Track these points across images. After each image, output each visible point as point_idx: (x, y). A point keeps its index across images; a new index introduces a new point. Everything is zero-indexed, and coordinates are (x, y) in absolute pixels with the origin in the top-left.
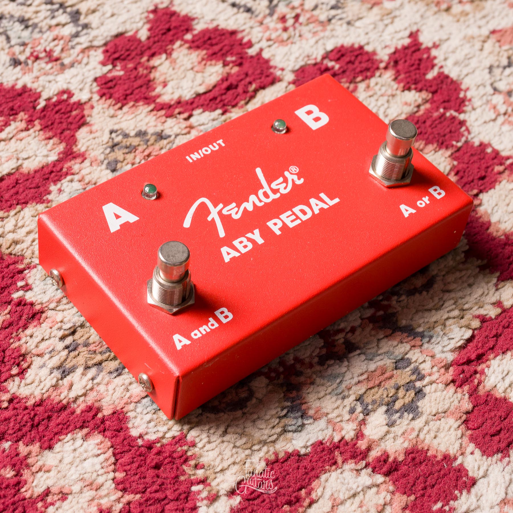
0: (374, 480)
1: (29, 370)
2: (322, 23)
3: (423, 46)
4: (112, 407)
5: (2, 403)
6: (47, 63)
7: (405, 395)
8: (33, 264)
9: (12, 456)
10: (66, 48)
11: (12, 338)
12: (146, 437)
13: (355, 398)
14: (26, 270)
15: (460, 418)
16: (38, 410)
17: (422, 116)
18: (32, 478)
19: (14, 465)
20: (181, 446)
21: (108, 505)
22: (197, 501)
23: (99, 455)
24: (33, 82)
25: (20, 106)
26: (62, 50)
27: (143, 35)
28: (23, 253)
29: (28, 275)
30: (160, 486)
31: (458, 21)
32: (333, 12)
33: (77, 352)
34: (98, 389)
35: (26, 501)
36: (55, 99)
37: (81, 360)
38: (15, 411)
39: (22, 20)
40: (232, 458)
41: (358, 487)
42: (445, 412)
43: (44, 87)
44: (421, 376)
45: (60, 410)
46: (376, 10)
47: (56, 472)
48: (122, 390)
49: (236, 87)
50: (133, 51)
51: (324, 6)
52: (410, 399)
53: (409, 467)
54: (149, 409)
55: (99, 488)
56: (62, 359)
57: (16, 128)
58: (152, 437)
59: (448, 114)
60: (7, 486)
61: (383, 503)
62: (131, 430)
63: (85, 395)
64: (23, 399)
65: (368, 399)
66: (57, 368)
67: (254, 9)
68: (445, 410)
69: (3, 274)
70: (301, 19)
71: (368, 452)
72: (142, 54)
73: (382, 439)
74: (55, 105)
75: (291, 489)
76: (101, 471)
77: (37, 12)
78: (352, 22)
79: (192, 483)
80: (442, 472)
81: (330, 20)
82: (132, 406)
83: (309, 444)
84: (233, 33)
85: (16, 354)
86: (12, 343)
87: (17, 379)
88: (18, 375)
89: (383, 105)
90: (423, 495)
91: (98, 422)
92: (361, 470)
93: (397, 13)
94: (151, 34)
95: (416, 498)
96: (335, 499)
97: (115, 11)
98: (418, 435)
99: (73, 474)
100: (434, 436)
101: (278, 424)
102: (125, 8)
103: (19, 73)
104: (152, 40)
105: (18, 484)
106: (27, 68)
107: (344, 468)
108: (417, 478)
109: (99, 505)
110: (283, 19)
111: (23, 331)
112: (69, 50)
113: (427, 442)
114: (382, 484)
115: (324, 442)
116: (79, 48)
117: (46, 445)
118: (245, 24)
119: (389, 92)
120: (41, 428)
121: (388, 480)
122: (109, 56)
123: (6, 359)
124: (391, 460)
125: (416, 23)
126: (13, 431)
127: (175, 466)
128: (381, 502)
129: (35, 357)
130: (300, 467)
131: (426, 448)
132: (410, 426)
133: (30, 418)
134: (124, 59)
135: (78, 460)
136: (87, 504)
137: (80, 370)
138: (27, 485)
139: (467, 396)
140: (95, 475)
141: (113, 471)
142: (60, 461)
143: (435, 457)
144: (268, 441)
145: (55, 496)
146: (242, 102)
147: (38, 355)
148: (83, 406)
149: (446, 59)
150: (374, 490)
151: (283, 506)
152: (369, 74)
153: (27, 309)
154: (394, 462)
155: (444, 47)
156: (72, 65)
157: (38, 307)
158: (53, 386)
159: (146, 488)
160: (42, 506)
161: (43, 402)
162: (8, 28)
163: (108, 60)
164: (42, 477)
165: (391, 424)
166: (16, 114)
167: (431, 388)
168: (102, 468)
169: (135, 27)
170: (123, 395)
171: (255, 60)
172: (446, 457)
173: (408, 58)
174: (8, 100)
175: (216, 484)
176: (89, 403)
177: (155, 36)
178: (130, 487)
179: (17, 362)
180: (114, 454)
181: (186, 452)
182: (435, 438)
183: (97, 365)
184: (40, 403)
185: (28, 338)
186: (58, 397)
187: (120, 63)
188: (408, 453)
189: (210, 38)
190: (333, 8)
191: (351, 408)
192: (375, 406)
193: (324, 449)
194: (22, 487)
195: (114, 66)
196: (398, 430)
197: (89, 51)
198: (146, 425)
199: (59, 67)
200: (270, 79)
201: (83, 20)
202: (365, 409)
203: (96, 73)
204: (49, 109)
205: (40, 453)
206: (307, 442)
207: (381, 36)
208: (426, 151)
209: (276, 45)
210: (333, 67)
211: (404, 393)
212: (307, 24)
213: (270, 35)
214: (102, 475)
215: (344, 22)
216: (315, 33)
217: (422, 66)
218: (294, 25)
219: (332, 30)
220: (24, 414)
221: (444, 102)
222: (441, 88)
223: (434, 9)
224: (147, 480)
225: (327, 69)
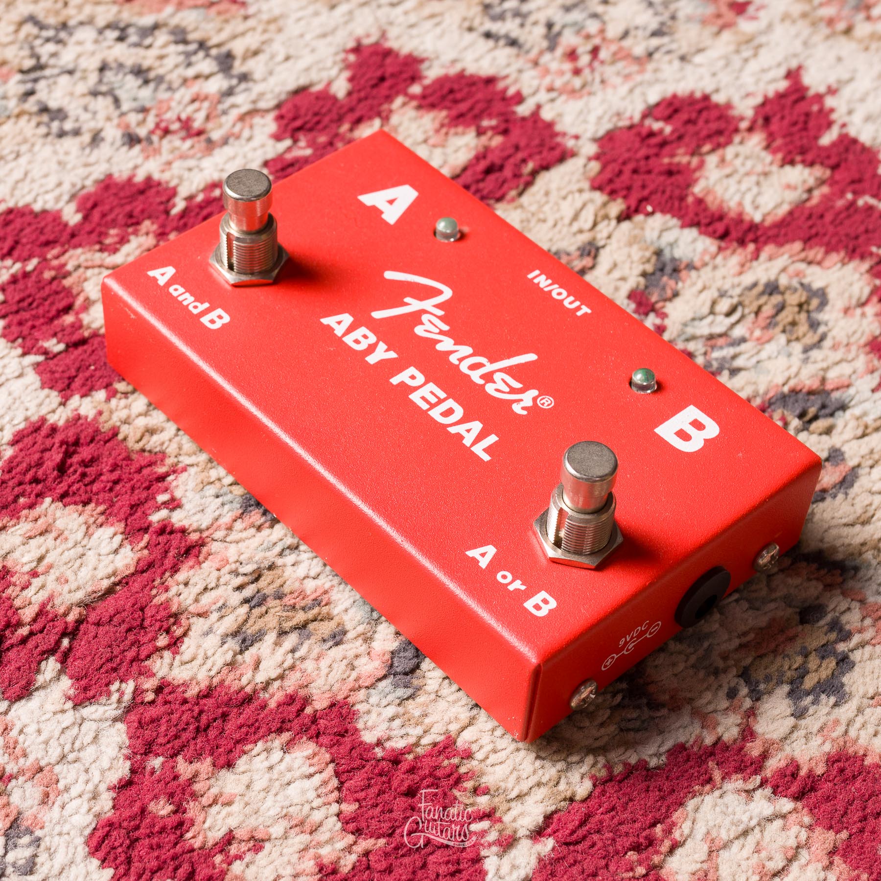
0: (777, 808)
1: (186, 639)
2: (638, 60)
3: (811, 93)
4: (327, 695)
5: (144, 695)
6: (184, 139)
7: (820, 666)
8: (180, 465)
9: (167, 779)
10: (214, 113)
11: (154, 587)
12: (388, 745)
13: (735, 673)
14: (169, 475)
16: (205, 705)
17: (817, 206)
18: (203, 815)
19: (171, 795)
20: (448, 758)
21: (333, 857)
22: (481, 848)
23: (311, 776)
24: (163, 171)
25: (143, 211)
26: (208, 118)
27: (341, 88)
28: (164, 448)
29: (174, 483)
31: (867, 49)
32: (655, 42)
33: (264, 609)
34: (303, 666)
35: (195, 853)
36: (200, 198)
37: (271, 621)
38: (168, 706)
39: (139, 72)
40: (536, 777)
41: (751, 818)
43: (181, 178)
44: (844, 633)
45: (242, 703)
46: (726, 35)
47: (242, 805)
48: (344, 667)
49: (501, 168)
50: (325, 115)
51: (640, 33)
52: (829, 672)
53: (835, 785)
54: (390, 698)
55: (316, 830)
56: (240, 620)
57: (140, 246)
58: (399, 744)
59: (861, 202)
60: (163, 829)
61: (794, 846)
62: (362, 733)
63: (281, 677)
64: (179, 686)
65: (758, 674)
66: (232, 634)
67: (522, 40)
69: (132, 482)
70: (603, 54)
71: (764, 762)
72: (340, 120)
73: (786, 738)
74: (201, 207)
75: (637, 825)
76: (317, 802)
77: (161, 57)
78: (688, 57)
81: (650, 55)
82: (362, 694)
83: (663, 749)
84: (490, 81)
85: (163, 613)
86: (155, 596)
87: (167, 654)
88: (168, 647)
89: (749, 189)
90: (861, 831)
91: (306, 721)
92: (754, 790)
93: (763, 39)
94: (354, 87)
95: (850, 835)
96: (713, 841)
97: (292, 52)
98: (846, 732)
99: (271, 807)
100: (873, 733)
101: (609, 718)
102: (307, 45)
103: (137, 157)
104: (355, 96)
105: (181, 826)
106: (150, 149)
107: (725, 788)
108: (850, 803)
109: (317, 857)
110: (572, 55)
111: (172, 576)
112: (218, 116)
113: (862, 741)
114: (790, 813)
115: (687, 745)
116: (234, 113)
117: (222, 760)
118: (508, 65)
119: (759, 168)
120: (212, 733)
121: (801, 807)
122: (287, 125)
123: (147, 623)
124: (803, 772)
125: (795, 55)
126: (166, 739)
127: (440, 791)
128: (792, 843)
129: (195, 619)
130: (651, 789)
131: (861, 753)
132: (832, 717)
133: (193, 717)
134: (311, 130)
135: (277, 784)
136: (297, 855)
137: (270, 638)
138: (195, 827)
140: (307, 808)
141: (337, 802)
142: (248, 787)
144: (593, 746)
145: (243, 844)
146: (513, 193)
147: (199, 615)
148: (279, 696)
149: (850, 112)
150: (778, 823)
151: (626, 853)
152: (722, 140)
153: (175, 539)
154: (809, 777)
155: (846, 92)
156: (225, 142)
157: (194, 537)
158: (228, 665)
159: (394, 829)
160: (222, 861)
161: (212, 690)
162: (116, 85)
163: (284, 131)
164: (218, 813)
165: (800, 714)
166: (138, 223)
167: (863, 654)
168: (319, 796)
169: (325, 76)
170: (345, 676)
171: (530, 124)
173: (786, 112)
174: (123, 201)
175: (511, 819)
176: (290, 691)
177: (359, 91)
178: (368, 827)
179: (165, 626)
180: (337, 774)
181: (457, 767)
182: (875, 735)
183: (299, 628)
184: (208, 693)
185: (182, 587)
186: (237, 681)
187: (305, 135)
188: (832, 760)
189: (451, 91)
190: (655, 34)
191: (730, 689)
192: (771, 684)
193: (689, 756)
194: (188, 831)
195: (295, 141)
196: (812, 723)
197: (251, 118)
198: (385, 725)
199: (203, 145)
200: (557, 153)
201: (238, 67)
202: (754, 690)
203: (265, 153)
204: (193, 214)
205: (213, 774)
206: (660, 747)
207: (737, 78)
208: (827, 263)
209: (563, 98)
210: (661, 131)
211: (818, 661)
212: (613, 63)
213: (553, 82)
214: (318, 808)
215: (674, 56)
216: (627, 77)
217: (812, 124)
218: (590, 65)
219: (656, 71)
220: (183, 712)
221: (853, 182)
222: (846, 160)
223: (825, 30)
224: (394, 815)
225: (651, 134)
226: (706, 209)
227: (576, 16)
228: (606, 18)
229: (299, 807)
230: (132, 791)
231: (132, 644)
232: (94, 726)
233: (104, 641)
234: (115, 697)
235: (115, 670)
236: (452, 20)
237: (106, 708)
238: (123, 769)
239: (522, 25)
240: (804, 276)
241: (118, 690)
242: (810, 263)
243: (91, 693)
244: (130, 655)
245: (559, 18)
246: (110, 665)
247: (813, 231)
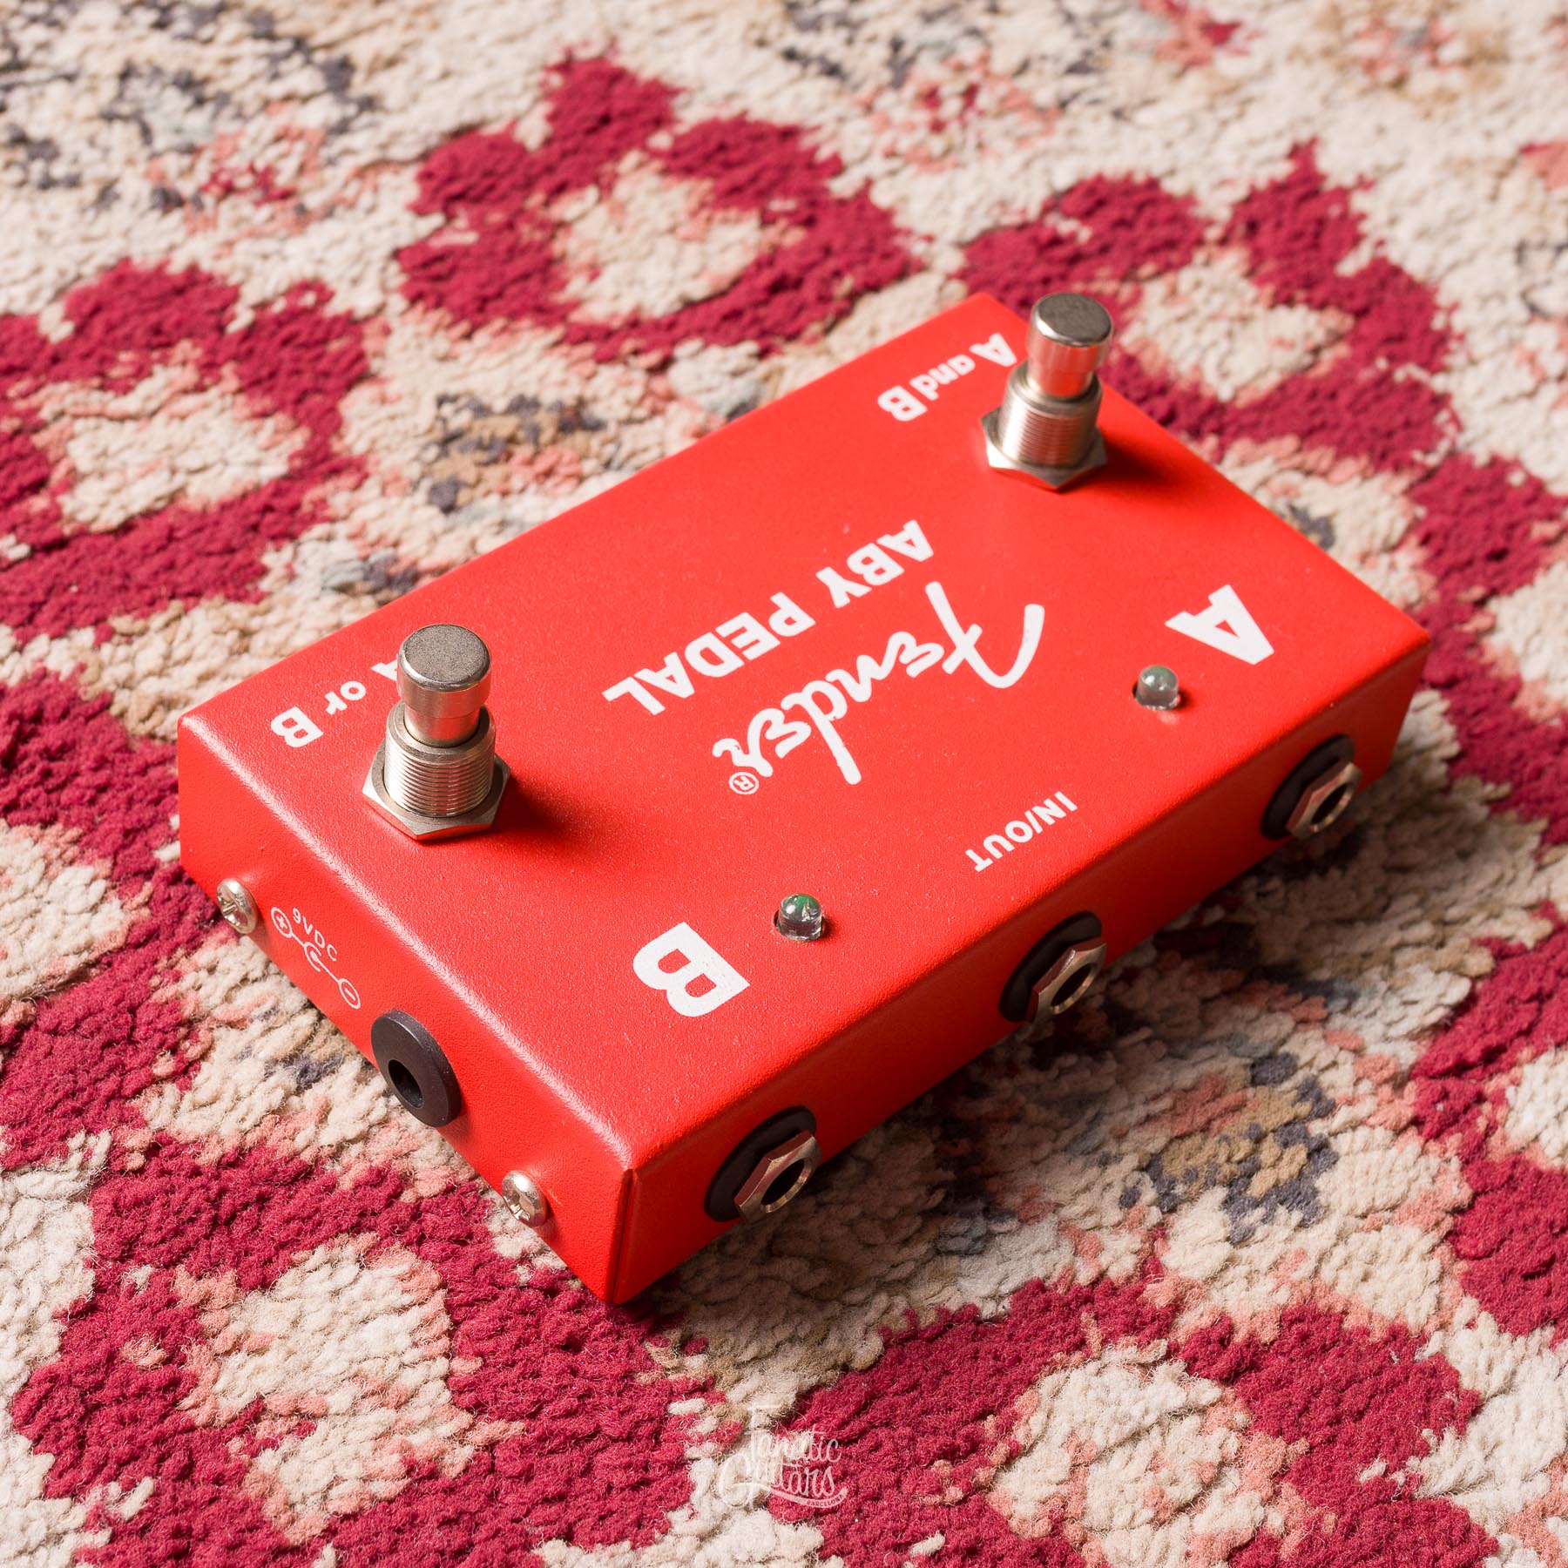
0: (1193, 1396)
1: (204, 1065)
2: (1042, 113)
3: (1330, 185)
4: (441, 1173)
5: (127, 1157)
6: (258, 204)
7: (1280, 1159)
9: (156, 1305)
10: (312, 163)
11: (155, 973)
12: (540, 1263)
13: (1136, 1164)
15: (1437, 1224)
16: (230, 1179)
17: (1327, 377)
18: (214, 1368)
19: (161, 1333)
21: (432, 1450)
22: (687, 1444)
23: (404, 1309)
24: (218, 257)
25: (178, 324)
26: (302, 170)
27: (533, 131)
30: (580, 1398)
31: (1428, 115)
32: (1073, 83)
34: (403, 1122)
35: (197, 1434)
36: (279, 306)
38: (165, 1179)
39: (188, 83)
40: (787, 1327)
41: (1146, 1412)
42: (1393, 1208)
43: (248, 271)
44: (1324, 1104)
45: (295, 1179)
46: (1194, 79)
47: (283, 1354)
49: (798, 284)
50: (503, 176)
51: (1049, 67)
52: (1294, 1169)
53: (1292, 1360)
55: (406, 1402)
56: (301, 1036)
57: (170, 384)
58: (558, 1261)
59: (1400, 375)
60: (143, 1391)
61: (1216, 1463)
62: (497, 1240)
63: (364, 1137)
64: (187, 1145)
65: (1175, 1167)
66: (284, 1060)
67: (848, 66)
68: (1393, 1202)
69: (129, 791)
70: (984, 100)
71: (1174, 1317)
72: (528, 186)
73: (1214, 1279)
74: (280, 322)
76: (412, 1355)
77: (228, 61)
78: (1127, 113)
79: (672, 1392)
80: (1385, 1377)
81: (1063, 105)
83: (1006, 1288)
84: (789, 134)
85: (168, 1019)
86: (156, 988)
87: (170, 1089)
88: (172, 1077)
89: (1214, 344)
90: (1331, 1440)
91: (402, 1214)
92: (1155, 1364)
93: (1254, 89)
94: (555, 131)
95: (1312, 1448)
96: (1079, 1447)
97: (454, 64)
98: (1316, 1272)
99: (332, 1360)
100: (1361, 1275)
101: (918, 1231)
102: (480, 54)
103: (175, 230)
104: (557, 147)
105: (174, 1386)
106: (199, 217)
107: (1106, 1359)
108: (1315, 1392)
109: (406, 1449)
110: (931, 98)
111: (188, 955)
112: (320, 168)
113: (1341, 1289)
114: (1213, 1405)
115: (1048, 1283)
116: (348, 165)
117: (254, 1276)
118: (822, 108)
119: (1234, 309)
120: (239, 1229)
121: (1231, 1396)
122: (437, 190)
123: (139, 1033)
124: (1239, 1338)
125: (1308, 120)
126: (159, 1236)
127: (622, 1343)
128: (1213, 1456)
129: (223, 1030)
130: (982, 1354)
131: (1339, 1308)
132: (1294, 1246)
133: (208, 1200)
134: (478, 200)
135: (345, 1321)
136: (371, 1444)
137: (350, 1069)
138: (198, 1389)
139: (1455, 1164)
140: (393, 1363)
141: (447, 1356)
142: (295, 1323)
143: (1366, 1332)
144: (889, 1278)
145: (280, 1421)
146: (815, 328)
147: (231, 1024)
148: (358, 1170)
149: (1393, 221)
150: (1192, 1421)
151: (932, 1463)
152: (1174, 257)
154: (1248, 1346)
155: (1389, 187)
156: (328, 212)
158: (273, 1112)
159: (540, 1405)
160: (242, 1450)
161: (243, 1155)
162: (147, 105)
163: (432, 200)
164: (241, 1366)
165: (1240, 1239)
166: (169, 344)
167: (1353, 1141)
168: (415, 1345)
169: (508, 109)
171: (851, 212)
172: (1397, 1335)
173: (1286, 215)
174: (146, 305)
175: (741, 1396)
176: (377, 1162)
177: (565, 138)
178: (496, 1400)
179: (170, 1041)
180: (449, 1308)
182: (1365, 1279)
184: (237, 1159)
185: (203, 974)
186: (287, 1141)
187: (467, 209)
188: (1289, 1319)
189: (722, 147)
190: (1076, 69)
191: (1125, 1190)
192: (1196, 1186)
193: (1048, 1303)
194: (185, 1396)
195: (450, 217)
196: (1259, 1254)
197: (378, 173)
199: (290, 216)
200: (893, 264)
201: (360, 86)
202: (1167, 1194)
203: (396, 236)
204: (265, 334)
205: (236, 1299)
206: (1000, 1284)
207: (1208, 153)
208: (1337, 475)
209: (912, 170)
210: (1073, 237)
211: (1276, 1150)
212: (1000, 113)
213: (895, 142)
214: (414, 1364)
215: (1104, 110)
216: (1022, 140)
217: (1327, 238)
218: (961, 117)
219: (1071, 132)
220: (191, 1189)
221: (1389, 340)
222: (1380, 302)
223: (1360, 80)
224: (543, 1381)
225: (1056, 241)
226: (1139, 374)
227: (943, 31)
228: (993, 37)
229: (380, 1362)
230: (95, 1323)
231: (112, 1070)
232: (36, 1207)
233: (64, 1061)
234: (75, 1159)
235: (78, 1112)
236: (731, 26)
237: (59, 1177)
238: (81, 1285)
239: (850, 41)
240: (1298, 495)
241: (82, 1148)
242: (1309, 473)
243: (34, 1151)
244: (106, 1087)
245: (914, 33)
246: (70, 1104)
247: (1317, 420)
